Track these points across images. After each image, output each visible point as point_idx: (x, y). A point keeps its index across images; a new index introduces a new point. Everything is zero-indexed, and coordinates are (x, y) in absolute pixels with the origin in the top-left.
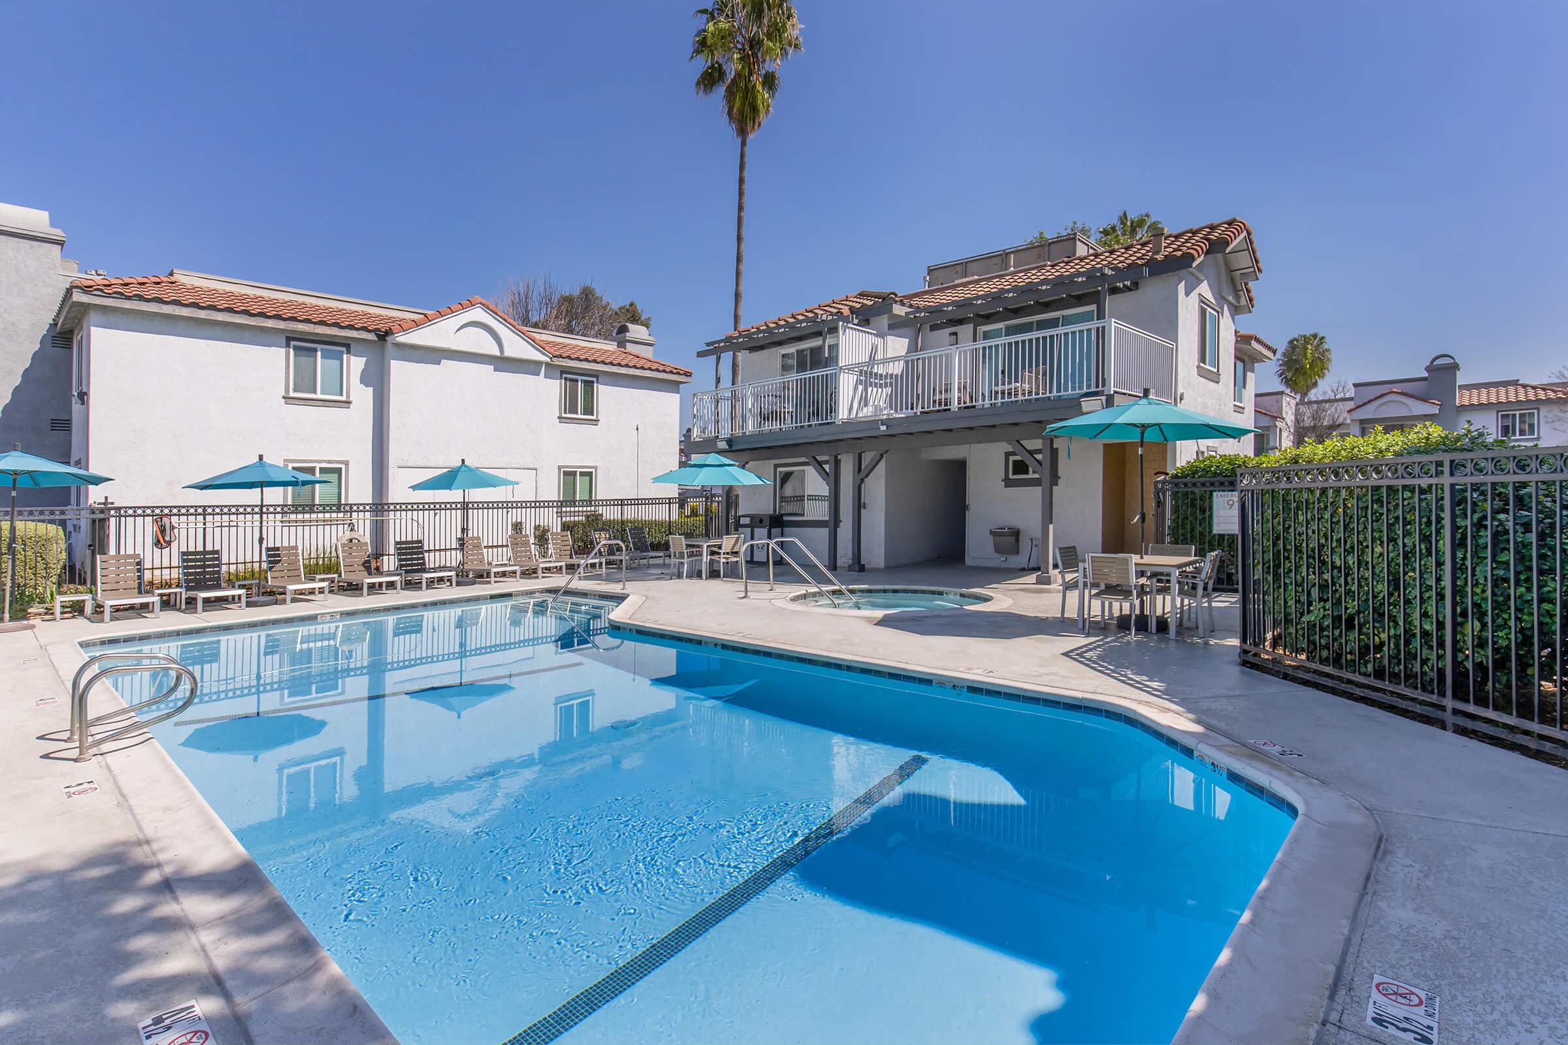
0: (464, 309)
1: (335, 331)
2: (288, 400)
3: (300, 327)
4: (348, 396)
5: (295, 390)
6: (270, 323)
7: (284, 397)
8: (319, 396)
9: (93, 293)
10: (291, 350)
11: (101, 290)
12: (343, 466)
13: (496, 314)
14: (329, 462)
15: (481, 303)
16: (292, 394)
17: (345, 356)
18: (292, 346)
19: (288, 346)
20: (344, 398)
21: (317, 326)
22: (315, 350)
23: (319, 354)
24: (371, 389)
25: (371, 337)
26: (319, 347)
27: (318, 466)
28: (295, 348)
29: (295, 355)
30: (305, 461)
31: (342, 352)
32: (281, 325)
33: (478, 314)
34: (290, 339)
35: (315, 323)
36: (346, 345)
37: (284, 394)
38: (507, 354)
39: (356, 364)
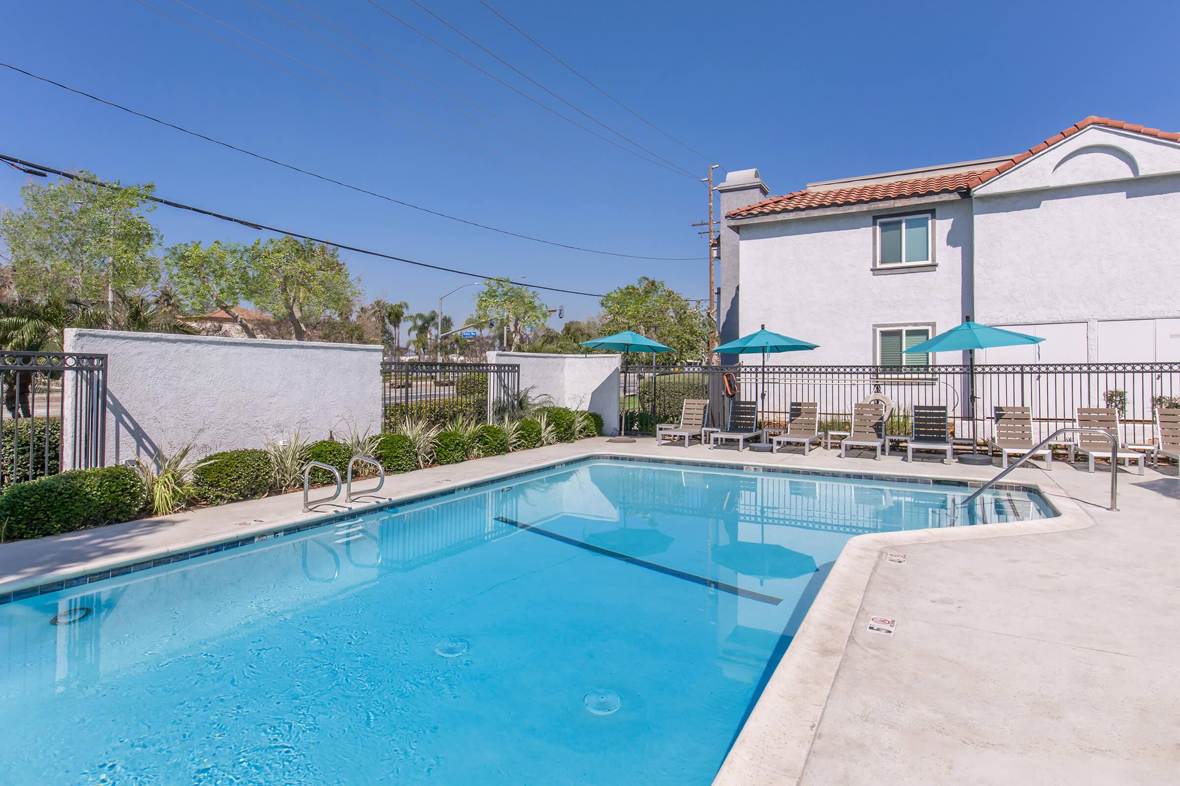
0: (1065, 137)
1: (915, 201)
2: (876, 272)
3: (881, 205)
4: (934, 259)
5: (882, 262)
6: (855, 209)
7: (872, 270)
8: (904, 263)
9: (737, 218)
10: (878, 227)
11: (741, 215)
12: (930, 328)
13: (1121, 128)
14: (915, 324)
15: (1093, 124)
16: (879, 266)
17: (930, 222)
18: (878, 223)
19: (875, 224)
20: (929, 262)
21: (897, 201)
22: (900, 222)
23: (904, 225)
24: (959, 249)
25: (955, 197)
26: (904, 218)
27: (904, 329)
28: (882, 225)
29: (882, 231)
30: (891, 325)
31: (927, 219)
32: (865, 208)
33: (1093, 136)
34: (876, 217)
35: (894, 199)
36: (932, 211)
37: (872, 267)
38: (1142, 173)
39: (942, 227)
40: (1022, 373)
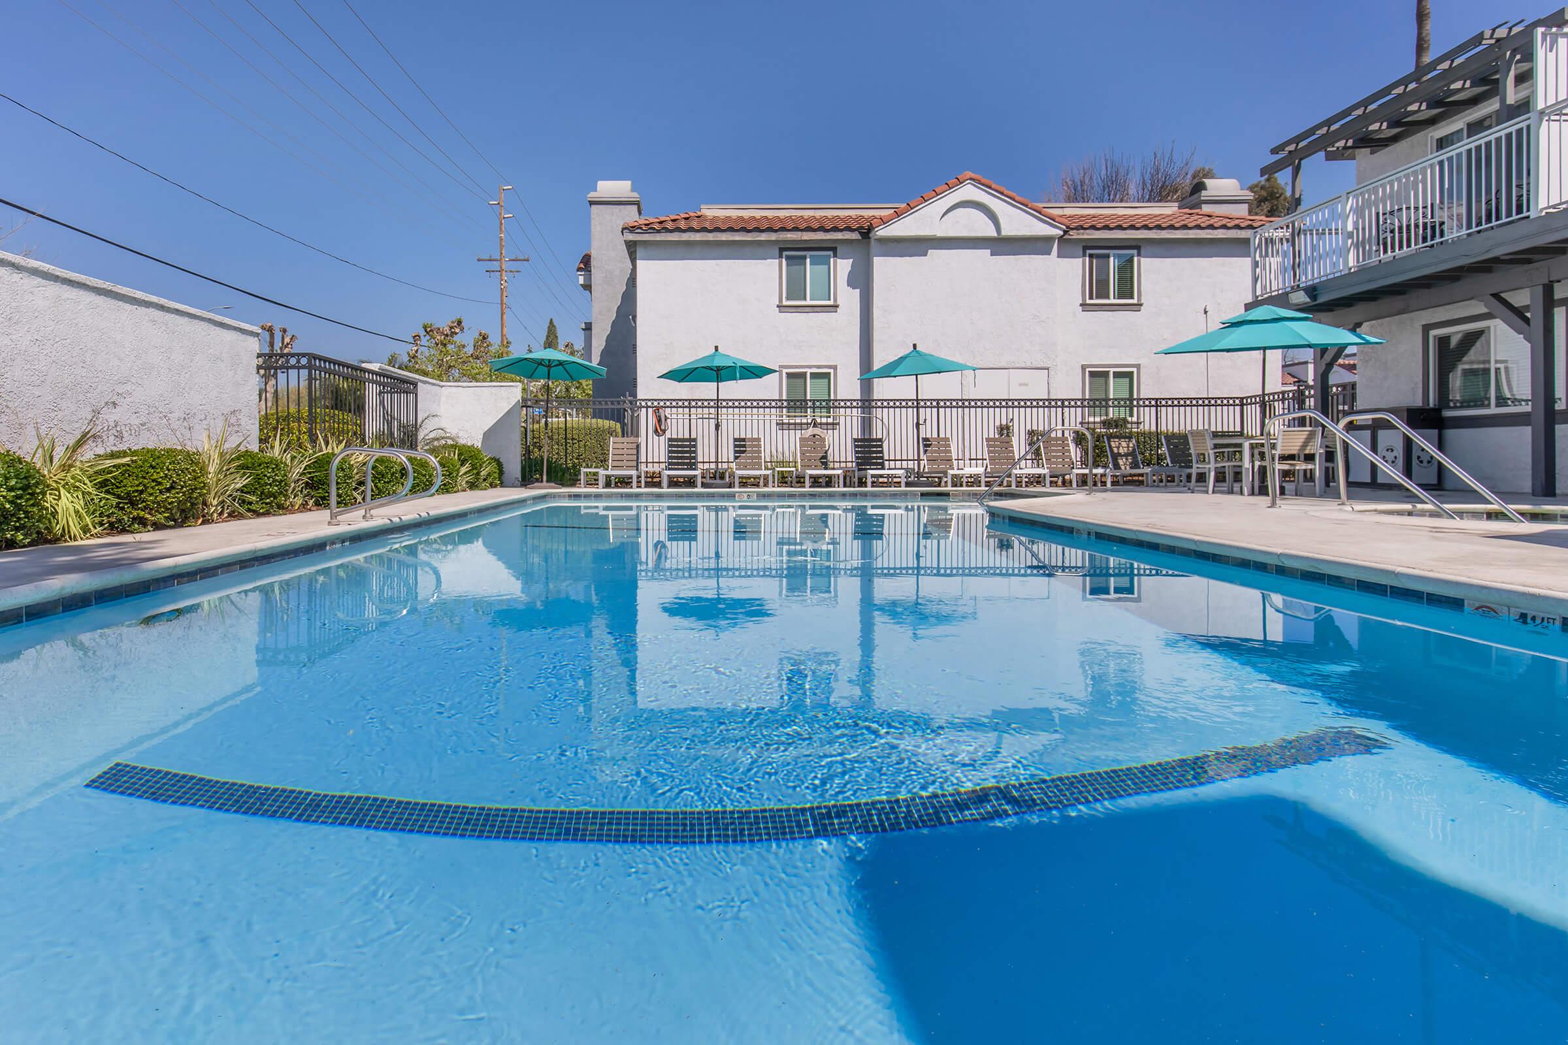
0: (950, 188)
1: (820, 236)
2: (783, 309)
3: (788, 236)
4: (835, 300)
5: (788, 299)
6: (763, 237)
7: (778, 306)
8: (809, 302)
9: (636, 231)
10: (784, 260)
11: (641, 229)
12: (831, 371)
13: (990, 187)
14: (819, 367)
15: (971, 179)
16: (785, 303)
17: (832, 260)
18: (784, 256)
19: (781, 256)
20: (831, 302)
21: (804, 233)
22: (805, 258)
23: (808, 260)
24: (858, 291)
25: (855, 236)
26: (808, 254)
27: (809, 371)
28: (788, 258)
29: (788, 265)
30: (797, 367)
31: (829, 257)
32: (773, 237)
33: (969, 192)
34: (783, 249)
35: (801, 231)
36: (833, 248)
37: (778, 303)
38: (1003, 233)
39: (843, 267)
40: (938, 407)
